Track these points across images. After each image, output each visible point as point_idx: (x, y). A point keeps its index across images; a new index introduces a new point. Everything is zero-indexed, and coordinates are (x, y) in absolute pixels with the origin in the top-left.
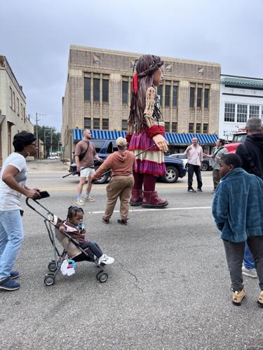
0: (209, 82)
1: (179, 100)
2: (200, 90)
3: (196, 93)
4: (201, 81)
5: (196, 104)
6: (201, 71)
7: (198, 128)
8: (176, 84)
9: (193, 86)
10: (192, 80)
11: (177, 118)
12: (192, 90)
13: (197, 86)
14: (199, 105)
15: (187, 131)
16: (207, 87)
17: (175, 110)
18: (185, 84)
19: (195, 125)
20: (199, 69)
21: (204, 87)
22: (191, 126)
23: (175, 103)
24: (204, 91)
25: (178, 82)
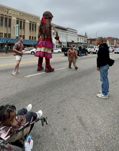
0: (36, 22)
1: (25, 27)
2: (33, 24)
3: (32, 25)
4: (33, 22)
5: (32, 29)
6: (33, 18)
7: (33, 38)
8: (24, 21)
9: (30, 23)
10: (30, 21)
11: (25, 34)
12: (30, 24)
13: (32, 23)
14: (33, 30)
15: (28, 39)
16: (35, 24)
17: (24, 31)
18: (27, 22)
19: (31, 37)
20: (33, 17)
21: (34, 24)
22: (30, 37)
23: (24, 28)
24: (34, 25)
25: (25, 20)
